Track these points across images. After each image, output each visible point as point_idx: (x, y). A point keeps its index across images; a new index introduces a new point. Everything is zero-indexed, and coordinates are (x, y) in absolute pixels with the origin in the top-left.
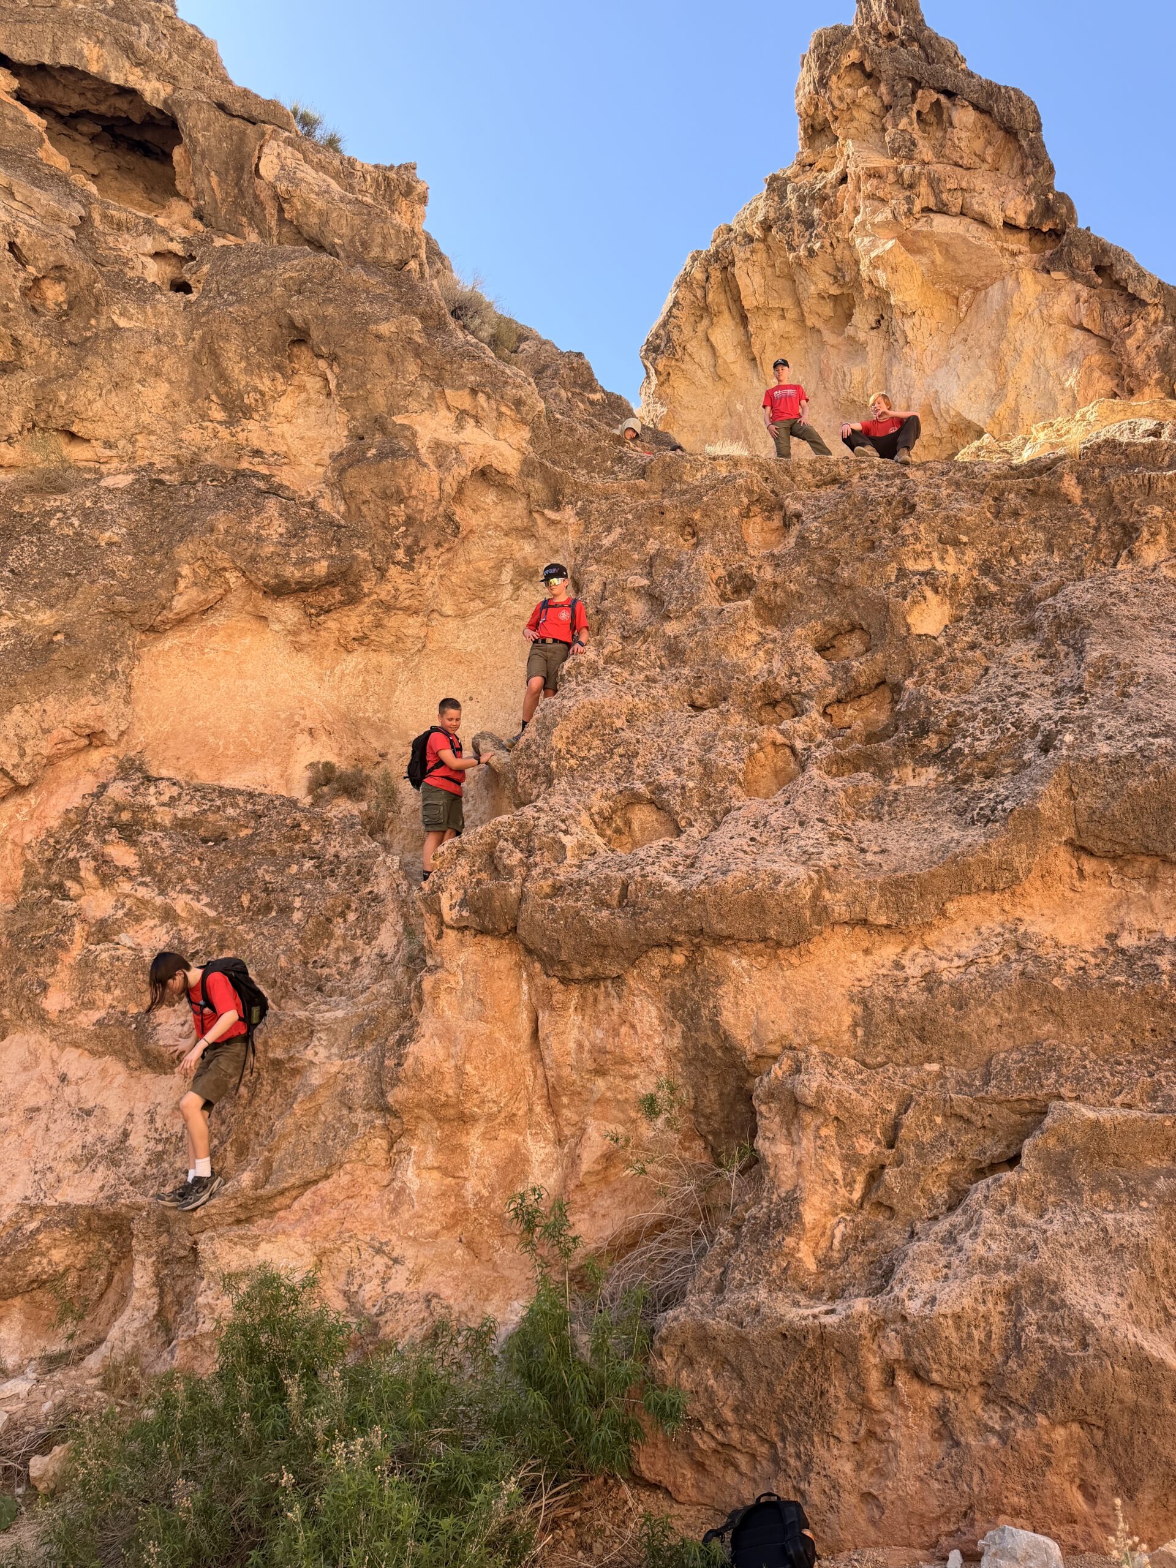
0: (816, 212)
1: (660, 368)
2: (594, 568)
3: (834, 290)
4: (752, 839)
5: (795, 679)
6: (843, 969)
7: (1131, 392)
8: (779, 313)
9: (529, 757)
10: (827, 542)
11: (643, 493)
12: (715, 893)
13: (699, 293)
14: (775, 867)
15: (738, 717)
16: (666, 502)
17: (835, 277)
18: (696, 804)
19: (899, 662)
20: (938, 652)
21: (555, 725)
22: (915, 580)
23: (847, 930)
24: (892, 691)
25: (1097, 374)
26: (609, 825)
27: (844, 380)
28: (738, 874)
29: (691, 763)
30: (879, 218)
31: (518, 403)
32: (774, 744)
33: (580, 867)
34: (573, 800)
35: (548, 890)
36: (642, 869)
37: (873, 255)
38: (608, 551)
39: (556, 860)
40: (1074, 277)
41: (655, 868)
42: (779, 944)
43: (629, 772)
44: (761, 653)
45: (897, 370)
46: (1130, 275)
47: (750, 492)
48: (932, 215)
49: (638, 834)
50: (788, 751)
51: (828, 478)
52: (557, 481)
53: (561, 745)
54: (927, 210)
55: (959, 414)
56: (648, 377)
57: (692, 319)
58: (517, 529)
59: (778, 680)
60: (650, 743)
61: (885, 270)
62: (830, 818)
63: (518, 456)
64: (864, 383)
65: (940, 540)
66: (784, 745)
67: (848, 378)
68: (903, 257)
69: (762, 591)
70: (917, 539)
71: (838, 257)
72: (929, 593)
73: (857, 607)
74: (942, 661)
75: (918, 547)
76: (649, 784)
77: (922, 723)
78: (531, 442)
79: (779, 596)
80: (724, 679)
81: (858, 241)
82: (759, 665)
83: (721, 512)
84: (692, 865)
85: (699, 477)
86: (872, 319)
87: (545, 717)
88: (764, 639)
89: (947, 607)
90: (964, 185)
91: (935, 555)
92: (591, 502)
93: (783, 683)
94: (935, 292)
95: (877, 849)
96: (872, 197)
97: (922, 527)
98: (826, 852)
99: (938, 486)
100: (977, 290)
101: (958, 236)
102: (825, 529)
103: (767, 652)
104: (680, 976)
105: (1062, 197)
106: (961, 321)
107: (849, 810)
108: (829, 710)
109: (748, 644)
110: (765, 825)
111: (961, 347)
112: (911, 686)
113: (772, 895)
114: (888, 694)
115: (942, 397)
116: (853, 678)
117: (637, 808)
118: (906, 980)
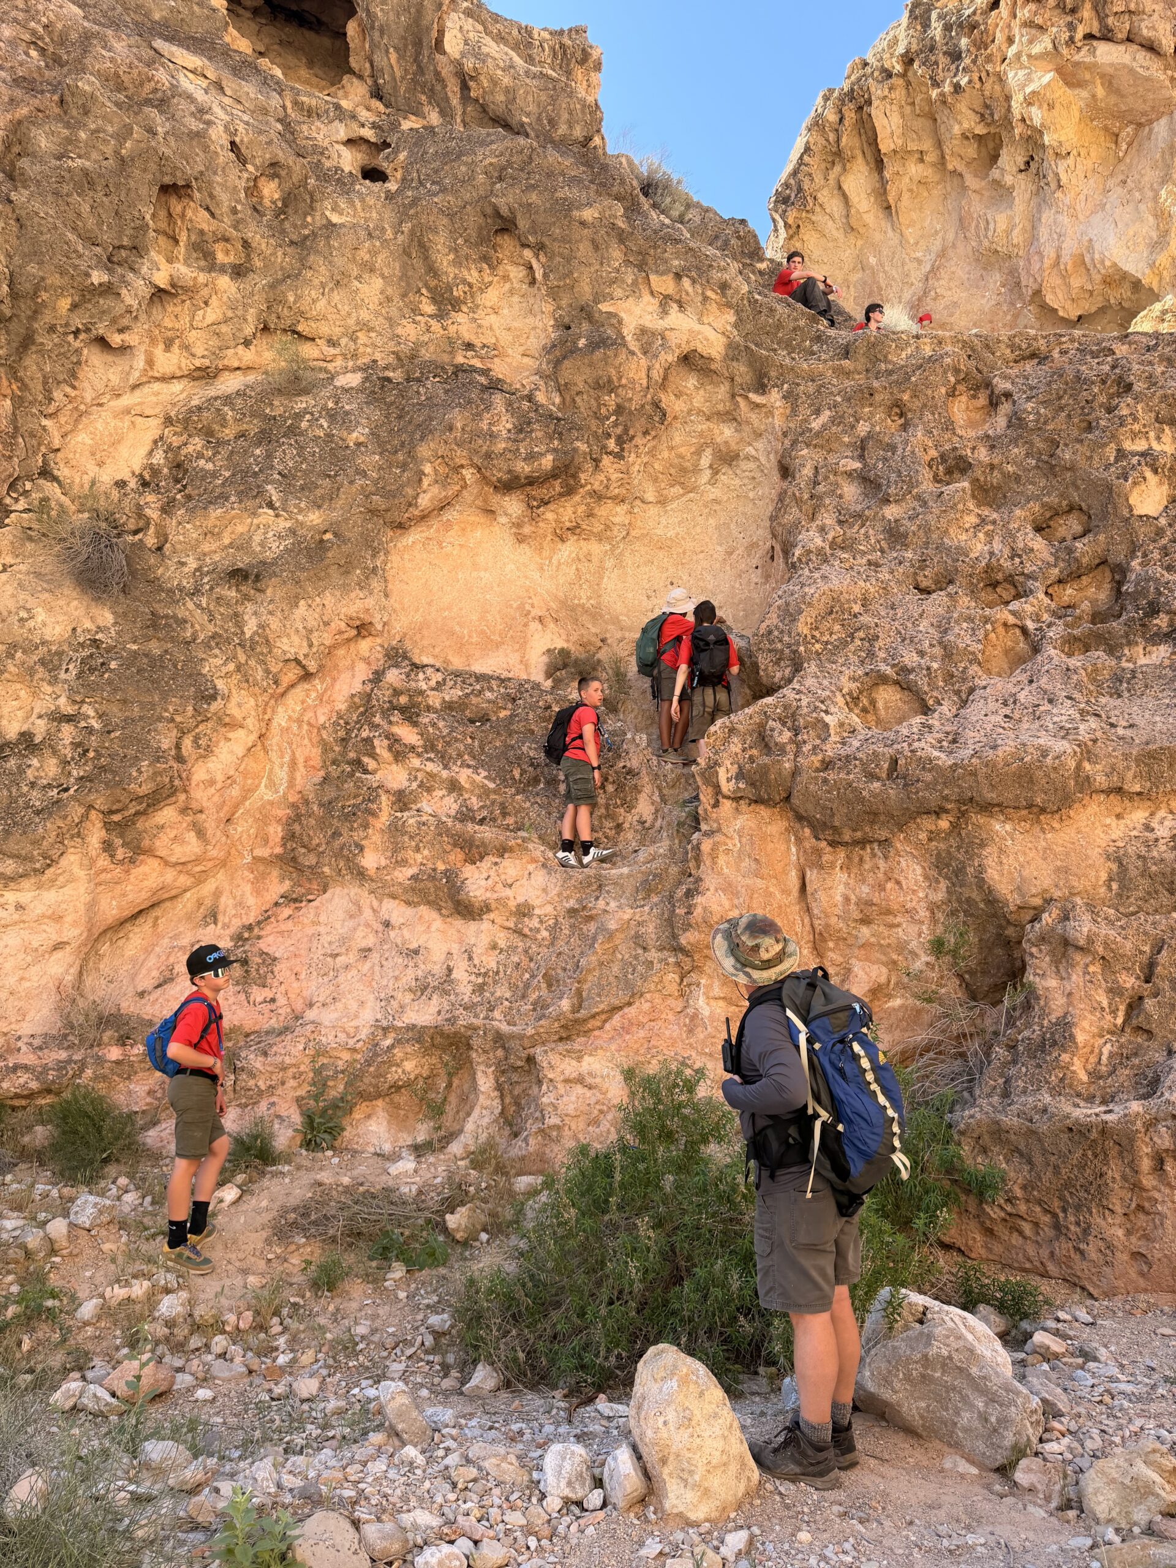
0: (964, 42)
1: (790, 221)
2: (805, 452)
3: (980, 130)
4: (1006, 716)
5: (1017, 560)
6: (1099, 831)
8: (917, 156)
9: (771, 642)
10: (1045, 423)
11: (848, 374)
12: (987, 765)
13: (832, 137)
14: (1041, 741)
15: (966, 599)
16: (876, 384)
17: (982, 115)
18: (941, 684)
19: (1121, 543)
20: (1160, 532)
21: (800, 612)
22: (1135, 460)
23: (1102, 797)
24: (1113, 571)
26: (856, 705)
27: (987, 229)
28: (1008, 749)
29: (932, 646)
30: (1037, 49)
31: (724, 286)
32: (1005, 625)
33: (844, 744)
34: (826, 682)
35: (818, 765)
36: (910, 745)
37: (1028, 90)
38: (818, 434)
39: (819, 737)
41: (922, 744)
42: (1043, 810)
43: (871, 654)
44: (981, 535)
45: (1047, 216)
47: (957, 371)
48: (1095, 43)
49: (883, 712)
50: (1018, 631)
51: (1027, 353)
52: (762, 365)
53: (806, 631)
54: (1089, 36)
55: (1115, 265)
56: (776, 230)
57: (823, 166)
58: (718, 413)
59: (1002, 561)
60: (887, 626)
61: (1040, 107)
62: (1077, 695)
63: (723, 340)
64: (1008, 233)
65: (1157, 420)
66: (1015, 625)
67: (991, 226)
68: (1062, 92)
69: (978, 473)
70: (1136, 419)
71: (987, 93)
72: (1148, 474)
73: (1077, 488)
74: (1164, 541)
75: (1136, 427)
76: (894, 666)
77: (1151, 604)
78: (736, 326)
79: (996, 477)
80: (949, 561)
81: (1011, 75)
82: (979, 546)
83: (929, 392)
84: (954, 741)
85: (904, 356)
86: (1021, 160)
87: (787, 604)
88: (983, 521)
89: (1166, 487)
90: (1132, 7)
91: (1152, 434)
92: (798, 385)
93: (1007, 564)
94: (1093, 129)
95: (1125, 724)
96: (1028, 24)
97: (1139, 407)
98: (1082, 727)
99: (1151, 363)
100: (1140, 125)
101: (1125, 66)
102: (1042, 411)
103: (987, 534)
104: (945, 839)
106: (1120, 160)
107: (1092, 688)
108: (1050, 591)
109: (967, 526)
110: (1015, 702)
111: (1119, 190)
112: (1137, 568)
113: (1041, 767)
114: (1108, 574)
115: (1097, 246)
116: (1076, 560)
117: (881, 688)
118: (1157, 840)
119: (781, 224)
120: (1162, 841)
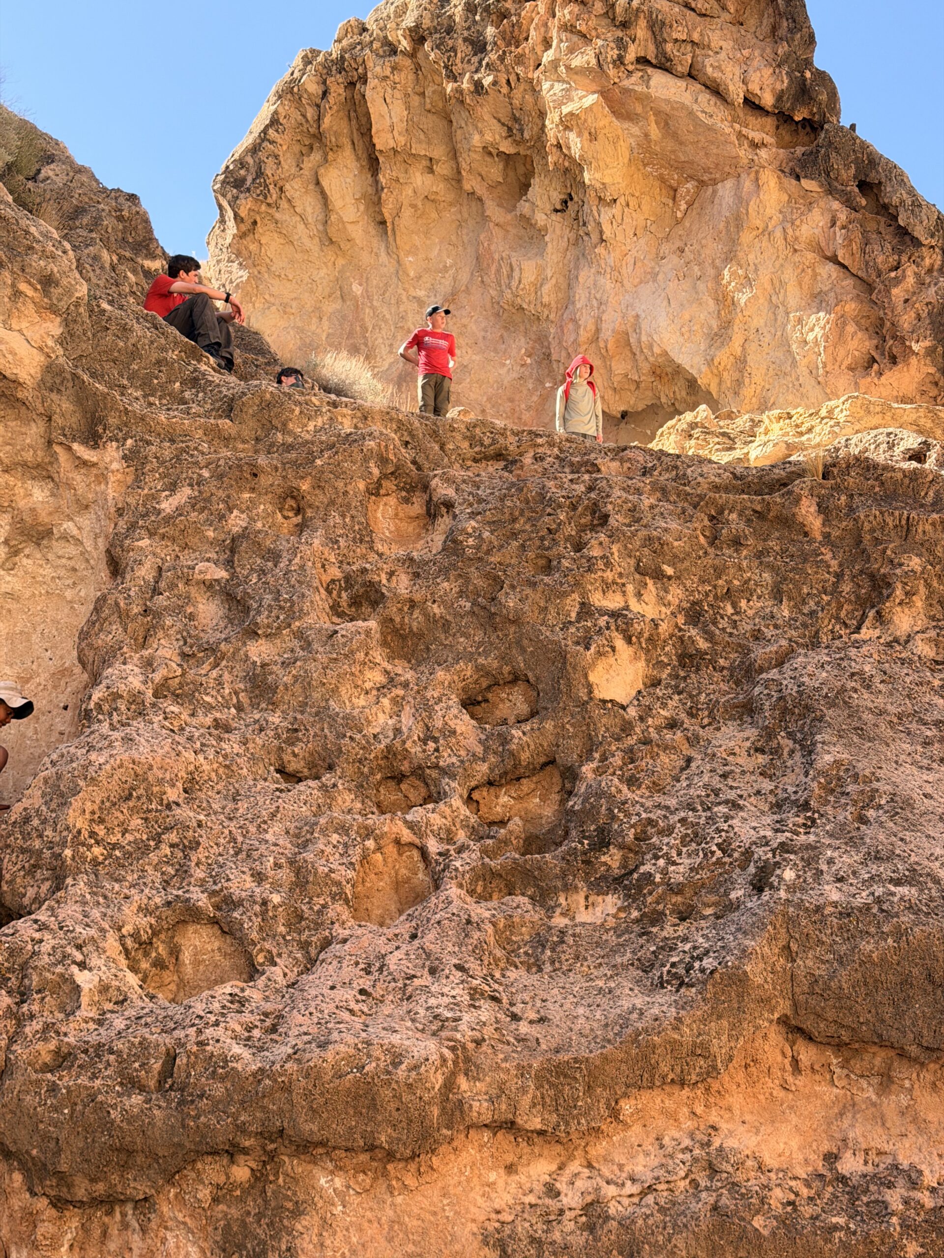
0: (490, 31)
1: (243, 213)
2: (145, 543)
3: (507, 147)
4: (362, 992)
5: (431, 745)
6: (476, 1195)
7: (894, 360)
8: (425, 163)
9: (26, 836)
10: (488, 552)
11: (227, 440)
12: (308, 1075)
13: (311, 113)
14: (395, 1039)
15: (349, 797)
16: (262, 460)
17: (510, 129)
18: (282, 929)
19: (575, 736)
20: (627, 728)
21: (75, 791)
22: (602, 621)
23: (486, 1135)
24: (563, 776)
25: (851, 328)
26: (146, 954)
27: (510, 276)
28: (342, 1048)
29: (277, 866)
30: (577, 61)
32: (397, 842)
33: (100, 1023)
34: (96, 913)
35: (47, 1058)
36: (200, 1032)
37: (566, 110)
38: (168, 520)
39: (62, 1009)
40: (830, 191)
41: (219, 1032)
42: (390, 1156)
43: (183, 872)
44: (386, 702)
45: (586, 275)
46: (902, 202)
47: (383, 460)
48: (650, 70)
49: (189, 969)
50: (416, 854)
51: (491, 451)
52: (96, 404)
53: (81, 823)
54: (642, 61)
56: (223, 221)
57: (297, 148)
58: (24, 465)
59: (408, 744)
60: (217, 828)
61: (580, 134)
62: (473, 965)
63: (40, 358)
64: (538, 287)
65: (637, 569)
66: (411, 844)
67: (516, 274)
68: (606, 121)
69: (392, 610)
70: (608, 564)
71: (516, 102)
72: (619, 643)
73: (523, 650)
74: (631, 741)
75: (609, 575)
76: (213, 894)
77: (601, 830)
78: (61, 341)
79: (416, 621)
80: (331, 737)
81: (546, 86)
82: (382, 718)
83: (340, 484)
84: (274, 1029)
85: (311, 427)
86: (557, 197)
87: (59, 776)
88: (392, 681)
89: (642, 664)
90: (696, 37)
91: (630, 588)
92: (149, 443)
93: (415, 750)
94: (646, 177)
95: (533, 1016)
96: (568, 28)
97: (615, 548)
98: (466, 1017)
100: (702, 184)
101: (683, 106)
102: (486, 534)
103: (395, 701)
104: (241, 1200)
105: (822, 77)
106: (678, 222)
107: (499, 953)
108: (476, 795)
109: (368, 685)
110: (381, 970)
111: (675, 259)
112: (590, 775)
113: (388, 1083)
114: (557, 779)
115: (644, 325)
116: (512, 753)
117: (191, 928)
118: (561, 1212)
119: (230, 214)
120: (569, 1215)
